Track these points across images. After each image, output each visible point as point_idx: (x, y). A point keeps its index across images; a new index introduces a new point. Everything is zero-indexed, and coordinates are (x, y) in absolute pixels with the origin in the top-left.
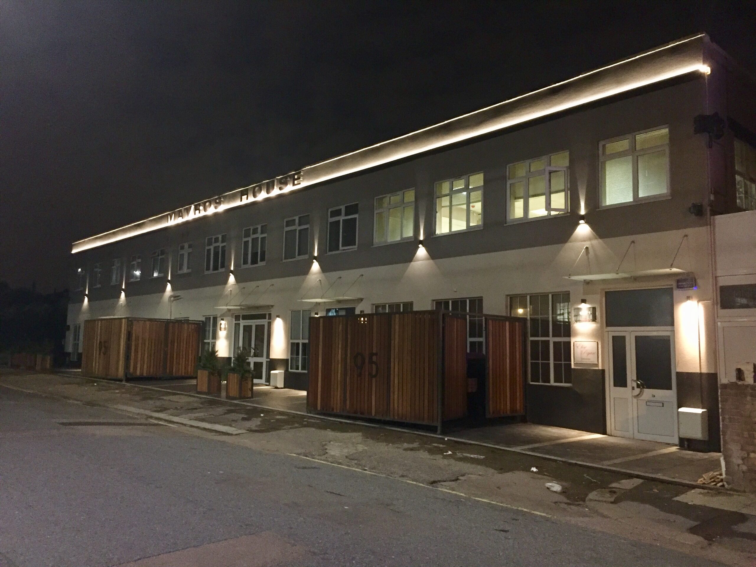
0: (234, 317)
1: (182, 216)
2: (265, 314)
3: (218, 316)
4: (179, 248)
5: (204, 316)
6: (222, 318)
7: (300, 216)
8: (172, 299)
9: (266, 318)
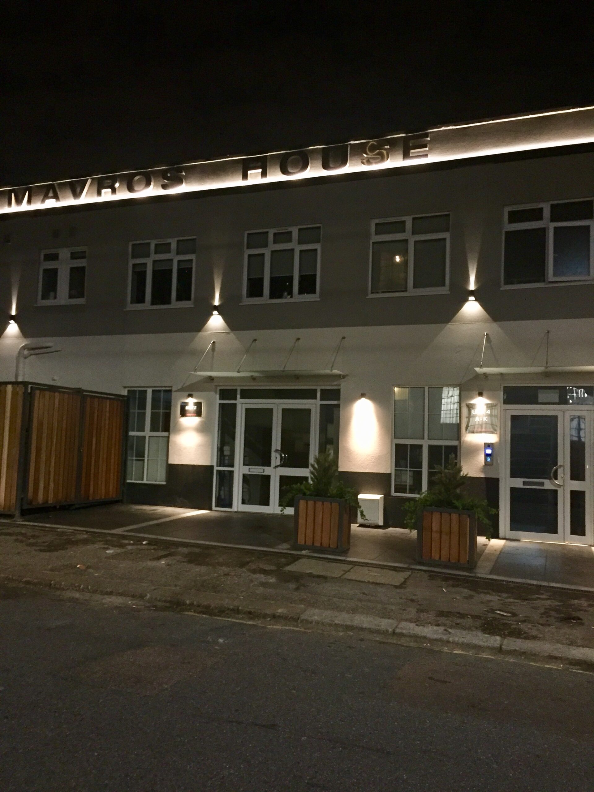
0: (218, 392)
1: (56, 197)
2: (315, 391)
3: (174, 389)
4: (42, 257)
5: (125, 387)
6: (190, 393)
7: (414, 216)
8: (26, 352)
9: (315, 398)
